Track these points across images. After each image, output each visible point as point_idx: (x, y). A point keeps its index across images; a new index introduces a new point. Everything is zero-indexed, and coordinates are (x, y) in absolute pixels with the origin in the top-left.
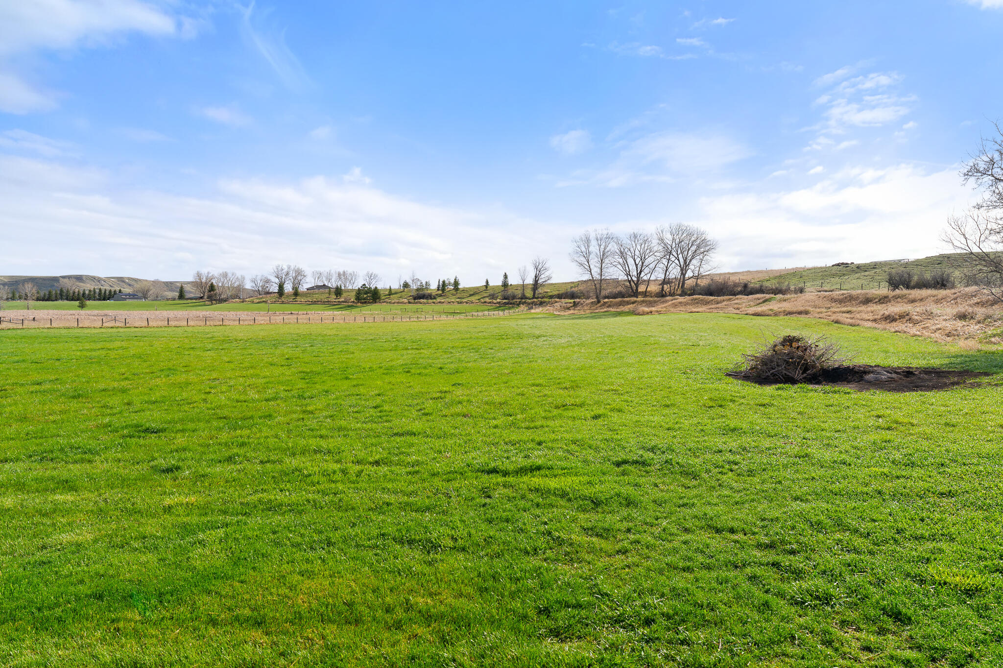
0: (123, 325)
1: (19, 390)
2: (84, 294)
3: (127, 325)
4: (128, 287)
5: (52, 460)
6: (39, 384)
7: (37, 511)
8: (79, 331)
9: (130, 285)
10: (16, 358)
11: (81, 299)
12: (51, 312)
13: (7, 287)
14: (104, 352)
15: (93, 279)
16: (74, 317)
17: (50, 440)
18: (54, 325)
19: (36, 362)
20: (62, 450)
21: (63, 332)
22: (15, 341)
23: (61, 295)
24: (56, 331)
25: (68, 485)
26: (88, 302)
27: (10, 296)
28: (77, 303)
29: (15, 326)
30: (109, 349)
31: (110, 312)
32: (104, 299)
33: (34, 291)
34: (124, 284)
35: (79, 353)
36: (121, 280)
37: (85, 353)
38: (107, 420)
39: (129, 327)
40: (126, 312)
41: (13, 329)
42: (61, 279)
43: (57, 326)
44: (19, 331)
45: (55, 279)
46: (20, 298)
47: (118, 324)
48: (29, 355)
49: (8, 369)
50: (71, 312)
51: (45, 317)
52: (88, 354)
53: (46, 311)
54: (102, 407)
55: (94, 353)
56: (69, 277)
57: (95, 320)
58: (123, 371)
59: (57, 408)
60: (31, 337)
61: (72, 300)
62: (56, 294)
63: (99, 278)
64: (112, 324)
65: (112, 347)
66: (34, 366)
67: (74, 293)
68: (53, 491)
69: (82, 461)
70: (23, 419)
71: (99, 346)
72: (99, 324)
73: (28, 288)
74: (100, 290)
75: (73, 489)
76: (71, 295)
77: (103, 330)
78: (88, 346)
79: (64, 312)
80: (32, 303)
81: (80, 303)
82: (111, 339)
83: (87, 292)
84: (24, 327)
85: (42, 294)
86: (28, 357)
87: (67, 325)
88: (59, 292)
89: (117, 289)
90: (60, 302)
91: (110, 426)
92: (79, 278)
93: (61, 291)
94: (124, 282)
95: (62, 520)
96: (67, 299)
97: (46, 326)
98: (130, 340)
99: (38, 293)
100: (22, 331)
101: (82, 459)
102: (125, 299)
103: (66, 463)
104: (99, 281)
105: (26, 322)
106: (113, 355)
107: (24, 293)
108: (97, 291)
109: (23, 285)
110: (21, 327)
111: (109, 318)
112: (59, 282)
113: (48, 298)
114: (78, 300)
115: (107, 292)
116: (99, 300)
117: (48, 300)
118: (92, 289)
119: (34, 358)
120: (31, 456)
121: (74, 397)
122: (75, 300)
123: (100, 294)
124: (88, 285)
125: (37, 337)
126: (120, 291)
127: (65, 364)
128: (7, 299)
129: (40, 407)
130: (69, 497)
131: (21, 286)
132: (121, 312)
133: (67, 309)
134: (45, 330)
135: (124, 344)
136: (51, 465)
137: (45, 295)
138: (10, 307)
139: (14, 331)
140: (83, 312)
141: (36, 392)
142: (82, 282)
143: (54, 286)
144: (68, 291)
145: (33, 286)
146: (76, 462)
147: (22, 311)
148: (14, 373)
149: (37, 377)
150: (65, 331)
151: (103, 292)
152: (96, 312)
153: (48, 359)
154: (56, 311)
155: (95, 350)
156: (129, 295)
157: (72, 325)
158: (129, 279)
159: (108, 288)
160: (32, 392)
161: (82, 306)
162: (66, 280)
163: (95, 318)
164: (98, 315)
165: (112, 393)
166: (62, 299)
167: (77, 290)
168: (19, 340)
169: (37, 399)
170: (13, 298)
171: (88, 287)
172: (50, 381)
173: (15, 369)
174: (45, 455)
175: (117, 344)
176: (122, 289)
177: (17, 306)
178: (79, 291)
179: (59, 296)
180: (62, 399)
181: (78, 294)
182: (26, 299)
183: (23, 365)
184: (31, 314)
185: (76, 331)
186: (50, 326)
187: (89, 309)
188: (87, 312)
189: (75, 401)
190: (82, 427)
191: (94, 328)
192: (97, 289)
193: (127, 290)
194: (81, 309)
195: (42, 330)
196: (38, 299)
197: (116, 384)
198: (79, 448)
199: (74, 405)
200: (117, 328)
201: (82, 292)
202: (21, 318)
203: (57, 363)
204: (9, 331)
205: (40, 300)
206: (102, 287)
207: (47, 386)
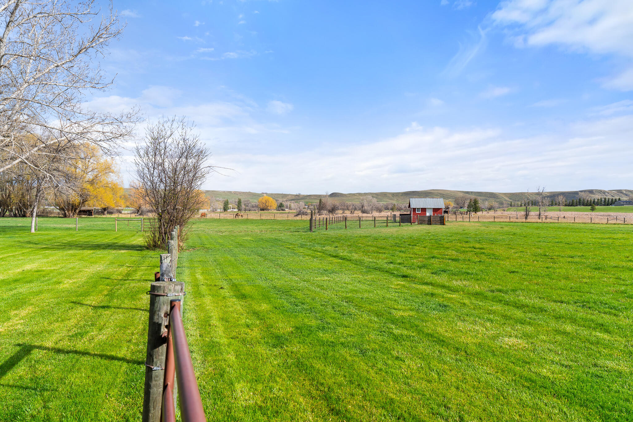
0: (622, 222)
1: (561, 259)
2: (594, 202)
3: (626, 223)
4: (625, 196)
5: (590, 308)
6: (572, 257)
7: (587, 340)
8: (592, 225)
9: (626, 195)
10: (557, 240)
11: (592, 205)
12: (573, 213)
13: (549, 198)
14: (611, 241)
15: (600, 192)
16: (588, 216)
17: (586, 294)
18: (576, 221)
19: (568, 244)
20: (595, 303)
21: (582, 225)
22: (555, 230)
23: (580, 202)
24: (577, 225)
25: (602, 327)
26: (597, 207)
27: (550, 203)
28: (590, 207)
29: (554, 221)
30: (614, 239)
31: (612, 214)
32: (608, 205)
33: (564, 200)
34: (622, 194)
35: (594, 240)
36: (620, 191)
37: (598, 240)
38: (623, 288)
39: (627, 224)
40: (624, 213)
41: (553, 223)
42: (579, 193)
43: (578, 222)
44: (556, 224)
45: (576, 193)
46: (556, 204)
47: (618, 222)
48: (563, 239)
49: (553, 246)
50: (586, 213)
51: (570, 216)
52: (600, 241)
53: (570, 213)
54: (616, 278)
55: (604, 241)
56: (585, 191)
57: (602, 219)
58: (627, 254)
59: (587, 274)
60: (563, 228)
61: (587, 205)
62: (576, 202)
63: (604, 191)
64: (614, 222)
65: (616, 237)
66: (567, 246)
67: (588, 201)
68: (594, 329)
69: (610, 313)
70: (567, 278)
71: (607, 236)
72: (606, 221)
73: (561, 199)
74: (605, 199)
75: (607, 331)
76: (586, 202)
77: (608, 226)
78: (599, 236)
79: (581, 213)
80: (562, 207)
81: (591, 207)
82: (614, 232)
83: (596, 201)
84: (559, 222)
85: (568, 202)
86: (563, 240)
87: (584, 221)
88: (578, 201)
89: (617, 198)
90: (579, 207)
91: (625, 293)
92: (591, 192)
93: (580, 200)
94: (622, 193)
95: (604, 350)
96: (583, 205)
97: (572, 222)
98: (629, 233)
99: (566, 201)
100: (558, 224)
101: (610, 312)
102: (623, 205)
103: (599, 312)
104: (604, 193)
105: (560, 219)
106: (617, 243)
107: (558, 201)
108: (603, 199)
109: (558, 197)
110: (557, 222)
111: (612, 218)
112: (578, 195)
113: (572, 205)
114: (590, 206)
115: (610, 200)
116: (604, 205)
117: (571, 206)
118: (600, 199)
119: (566, 241)
120: (576, 303)
121: (596, 269)
122: (588, 206)
123: (605, 201)
124: (597, 196)
125: (567, 228)
126: (619, 199)
127: (586, 246)
128: (549, 205)
129: (575, 272)
130: (606, 336)
131: (556, 198)
132: (620, 213)
133: (583, 211)
134: (571, 224)
135: (625, 236)
136: (589, 311)
137: (570, 203)
138: (550, 210)
139: (553, 224)
140: (593, 213)
141: (572, 262)
142: (593, 194)
143: (575, 197)
144: (584, 200)
145: (564, 197)
146: (605, 313)
147: (557, 212)
148: (557, 249)
149: (569, 253)
150: (583, 225)
151: (607, 200)
152: (602, 213)
153: (575, 242)
154: (576, 213)
155: (604, 239)
156: (626, 202)
157: (587, 222)
158: (626, 190)
159: (611, 197)
160: (569, 262)
161: (593, 210)
162: (582, 193)
163: (602, 217)
164: (603, 216)
165: (622, 269)
166: (580, 205)
167: (589, 199)
168: (557, 230)
169: (573, 267)
170: (552, 205)
171: (597, 197)
172: (579, 256)
173: (557, 247)
174: (584, 303)
175: (620, 236)
176: (621, 198)
177: (554, 209)
178: (591, 200)
179: (578, 203)
180: (588, 269)
181: (590, 202)
182: (559, 205)
183: (561, 245)
184: (562, 214)
185: (590, 225)
186: (574, 222)
187: (598, 211)
188: (596, 213)
189: (597, 271)
190: (605, 290)
191: (602, 224)
192: (603, 198)
193: (625, 198)
194: (592, 211)
195: (569, 224)
196: (566, 205)
197: (624, 264)
198: (606, 304)
199: (597, 274)
200: (619, 224)
201: (593, 201)
202: (557, 216)
203: (581, 245)
204: (551, 224)
205: (567, 206)
206: (606, 197)
207: (577, 260)
